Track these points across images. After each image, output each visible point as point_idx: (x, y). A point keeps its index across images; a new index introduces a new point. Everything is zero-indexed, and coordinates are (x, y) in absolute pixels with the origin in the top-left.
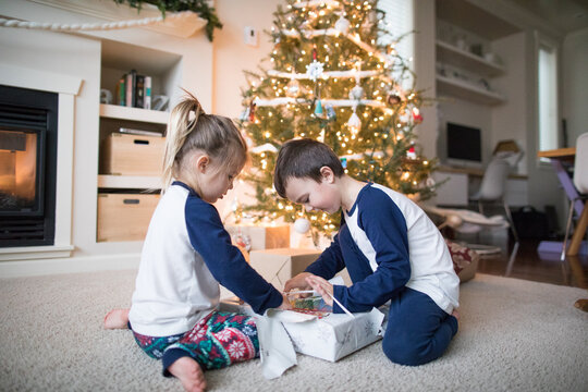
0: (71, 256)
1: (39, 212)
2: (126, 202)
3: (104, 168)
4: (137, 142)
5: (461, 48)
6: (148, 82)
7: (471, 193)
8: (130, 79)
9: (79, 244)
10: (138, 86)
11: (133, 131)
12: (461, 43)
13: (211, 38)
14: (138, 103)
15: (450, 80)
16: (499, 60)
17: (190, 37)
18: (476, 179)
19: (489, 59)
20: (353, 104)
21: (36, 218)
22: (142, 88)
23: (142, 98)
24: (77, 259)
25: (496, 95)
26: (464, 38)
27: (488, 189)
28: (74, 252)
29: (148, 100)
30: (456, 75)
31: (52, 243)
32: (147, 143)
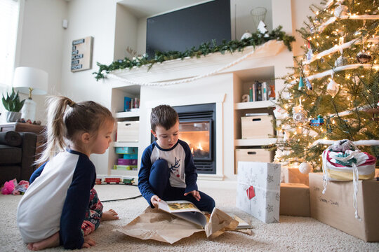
0: (223, 180)
1: (210, 159)
2: (249, 153)
3: (239, 135)
4: (254, 120)
6: (264, 85)
8: (254, 86)
9: (226, 174)
10: (258, 89)
11: (252, 114)
13: (290, 49)
14: (259, 98)
17: (277, 54)
21: (208, 161)
22: (261, 90)
23: (261, 95)
24: (226, 182)
28: (224, 178)
29: (265, 95)
31: (215, 173)
32: (260, 120)
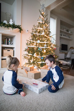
3: (2, 55)
4: (8, 51)
5: (65, 31)
6: (10, 40)
7: (65, 57)
8: (6, 39)
12: (65, 30)
15: (63, 36)
16: (71, 32)
17: (17, 32)
18: (66, 54)
19: (70, 32)
20: (45, 48)
22: (8, 41)
25: (70, 39)
26: (65, 29)
27: (68, 56)
29: (9, 43)
30: (64, 35)
32: (10, 51)
